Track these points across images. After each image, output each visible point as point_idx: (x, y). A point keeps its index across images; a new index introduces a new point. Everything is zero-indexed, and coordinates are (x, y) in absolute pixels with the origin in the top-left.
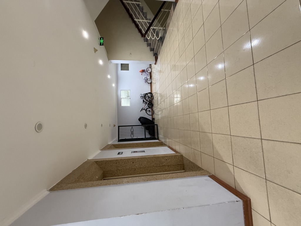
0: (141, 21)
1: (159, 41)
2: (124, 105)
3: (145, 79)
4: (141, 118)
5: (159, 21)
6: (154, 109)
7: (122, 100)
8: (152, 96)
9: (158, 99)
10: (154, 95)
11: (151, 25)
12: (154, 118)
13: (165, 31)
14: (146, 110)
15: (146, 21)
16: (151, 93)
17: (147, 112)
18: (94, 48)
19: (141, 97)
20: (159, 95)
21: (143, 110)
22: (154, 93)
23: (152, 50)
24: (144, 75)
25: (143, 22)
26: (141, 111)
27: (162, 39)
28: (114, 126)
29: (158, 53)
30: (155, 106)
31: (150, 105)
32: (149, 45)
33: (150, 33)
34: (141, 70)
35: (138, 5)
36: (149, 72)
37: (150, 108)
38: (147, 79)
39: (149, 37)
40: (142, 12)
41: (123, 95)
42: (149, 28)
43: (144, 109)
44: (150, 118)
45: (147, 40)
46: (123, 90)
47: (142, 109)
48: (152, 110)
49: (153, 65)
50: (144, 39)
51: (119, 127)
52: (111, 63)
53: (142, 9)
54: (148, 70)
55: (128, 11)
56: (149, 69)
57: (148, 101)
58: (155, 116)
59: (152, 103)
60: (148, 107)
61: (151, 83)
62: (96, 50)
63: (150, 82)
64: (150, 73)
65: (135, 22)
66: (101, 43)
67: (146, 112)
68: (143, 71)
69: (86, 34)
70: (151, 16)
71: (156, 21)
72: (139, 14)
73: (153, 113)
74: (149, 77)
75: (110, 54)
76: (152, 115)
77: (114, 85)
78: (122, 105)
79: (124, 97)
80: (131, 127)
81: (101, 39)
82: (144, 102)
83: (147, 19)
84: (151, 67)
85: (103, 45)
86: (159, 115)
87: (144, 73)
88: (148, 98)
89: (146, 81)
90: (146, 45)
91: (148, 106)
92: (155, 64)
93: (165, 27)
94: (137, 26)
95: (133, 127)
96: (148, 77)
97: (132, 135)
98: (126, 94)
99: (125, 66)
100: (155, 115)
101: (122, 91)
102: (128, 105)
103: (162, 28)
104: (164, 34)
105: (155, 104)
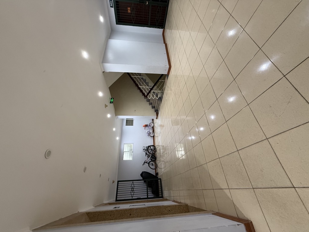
0: (144, 87)
1: (159, 100)
2: (126, 159)
3: (148, 132)
4: (143, 173)
5: (158, 87)
6: (157, 162)
7: (124, 154)
8: (155, 149)
9: (160, 151)
10: (156, 147)
11: (151, 89)
12: (157, 173)
13: (163, 93)
14: (149, 163)
15: (148, 87)
16: (154, 146)
17: (150, 166)
18: (105, 104)
19: (144, 150)
20: (161, 147)
21: (145, 163)
22: (157, 146)
23: (153, 107)
24: (147, 129)
25: (146, 88)
26: (143, 165)
27: (161, 99)
28: (113, 182)
29: (159, 110)
30: (158, 159)
31: (152, 158)
32: (151, 104)
33: (151, 95)
34: (144, 124)
35: (142, 78)
36: (151, 126)
37: (152, 161)
38: (150, 133)
39: (150, 97)
40: (145, 82)
41: (126, 148)
42: (150, 92)
43: (147, 163)
44: (153, 172)
45: (149, 101)
46: (126, 144)
47: (145, 162)
48: (155, 163)
49: (155, 120)
50: (147, 100)
51: (118, 181)
52: (118, 118)
53: (145, 81)
54: (150, 125)
55: (134, 82)
56: (152, 124)
57: (151, 154)
58: (159, 171)
59: (155, 156)
60: (150, 160)
61: (154, 137)
62: (106, 106)
63: (152, 135)
64: (153, 127)
65: (139, 88)
66: (111, 102)
67: (149, 166)
68: (146, 126)
69: (101, 94)
70: (151, 84)
71: (155, 87)
72: (143, 83)
73: (156, 167)
74: (152, 131)
75: (117, 110)
76: (155, 169)
77: (118, 138)
78: (124, 159)
79: (127, 151)
80: (132, 182)
81: (111, 99)
82: (147, 155)
83: (148, 86)
84: (153, 123)
85: (112, 103)
86: (163, 169)
87: (147, 128)
88: (150, 150)
89: (149, 134)
90: (148, 105)
91: (151, 159)
92: (157, 118)
93: (162, 90)
94: (141, 91)
95: (134, 182)
96: (151, 131)
97: (132, 192)
98: (129, 148)
99: (130, 122)
100: (158, 168)
101: (125, 145)
102: (131, 159)
103: (160, 91)
104: (162, 95)
105: (158, 157)
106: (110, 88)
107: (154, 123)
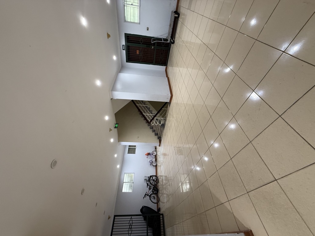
0: (148, 114)
1: (162, 127)
2: (125, 191)
3: (150, 161)
4: (144, 208)
5: (161, 115)
6: (160, 195)
7: (124, 185)
8: (157, 181)
9: (163, 182)
10: (159, 178)
11: (155, 116)
12: (159, 208)
13: (165, 120)
14: (150, 196)
15: (151, 115)
16: (156, 176)
17: (152, 199)
18: (110, 128)
19: (145, 180)
20: (164, 178)
21: (146, 196)
22: (160, 176)
23: (156, 134)
24: (150, 158)
25: (149, 115)
26: (144, 198)
27: (163, 126)
28: (109, 218)
29: (161, 137)
30: (160, 192)
31: (154, 190)
32: (154, 131)
33: (154, 121)
34: (146, 153)
35: (147, 107)
36: (154, 155)
38: (152, 162)
39: (153, 123)
40: (149, 110)
41: (126, 178)
42: (153, 119)
43: (148, 195)
44: (154, 207)
45: (152, 128)
46: (126, 173)
47: (146, 194)
48: (157, 196)
49: (158, 147)
50: (150, 127)
51: (115, 216)
52: (120, 144)
53: (149, 109)
54: (153, 153)
55: (139, 110)
56: (155, 152)
57: (152, 185)
58: (161, 205)
59: (157, 188)
60: (152, 193)
61: (156, 166)
62: (111, 130)
63: (155, 165)
64: (156, 156)
65: (144, 116)
66: (115, 127)
67: (150, 199)
68: (149, 154)
69: (107, 118)
70: (155, 112)
71: (159, 115)
72: (147, 112)
73: (158, 200)
74: (155, 160)
75: (121, 136)
76: (157, 203)
77: (118, 166)
78: (123, 191)
79: (127, 181)
80: (130, 217)
81: (116, 124)
82: (148, 186)
83: (152, 113)
85: (117, 128)
86: (165, 204)
87: (149, 156)
88: (152, 181)
89: (151, 163)
90: (152, 132)
91: (152, 191)
92: (160, 146)
93: (165, 117)
94: (145, 119)
95: (133, 217)
96: (153, 160)
97: (129, 230)
98: (129, 179)
99: (132, 150)
100: (160, 202)
101: (125, 175)
102: (130, 191)
103: (163, 118)
104: (165, 122)
105: (160, 189)
106: (115, 114)
107: (157, 151)
